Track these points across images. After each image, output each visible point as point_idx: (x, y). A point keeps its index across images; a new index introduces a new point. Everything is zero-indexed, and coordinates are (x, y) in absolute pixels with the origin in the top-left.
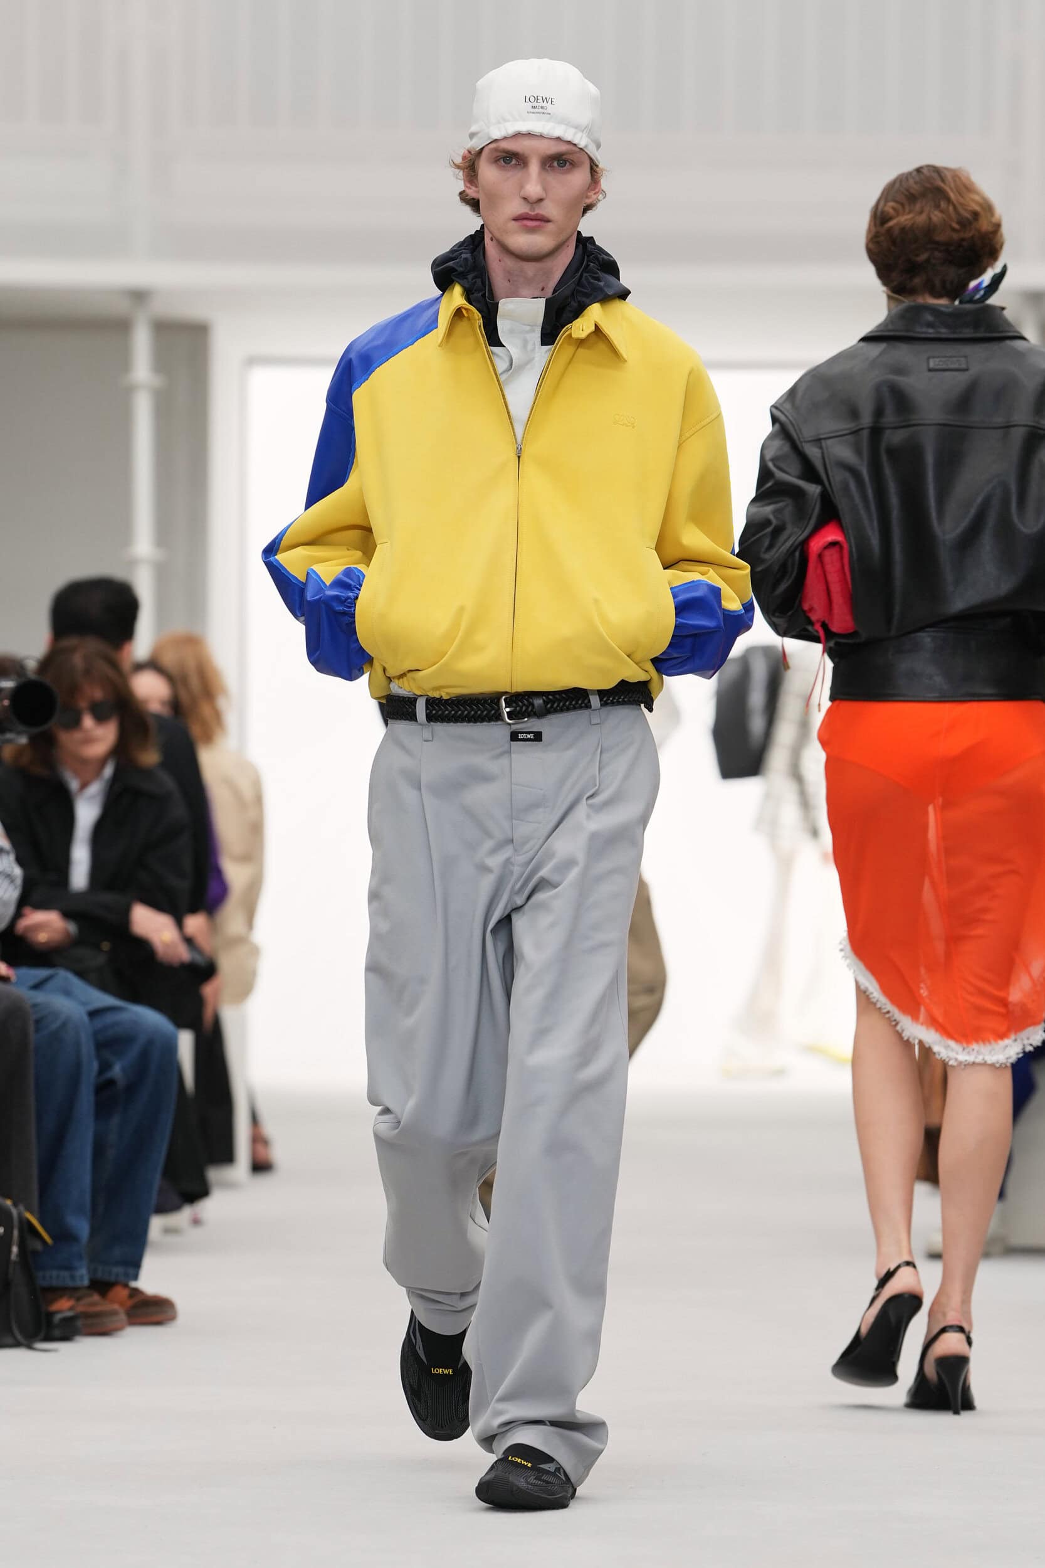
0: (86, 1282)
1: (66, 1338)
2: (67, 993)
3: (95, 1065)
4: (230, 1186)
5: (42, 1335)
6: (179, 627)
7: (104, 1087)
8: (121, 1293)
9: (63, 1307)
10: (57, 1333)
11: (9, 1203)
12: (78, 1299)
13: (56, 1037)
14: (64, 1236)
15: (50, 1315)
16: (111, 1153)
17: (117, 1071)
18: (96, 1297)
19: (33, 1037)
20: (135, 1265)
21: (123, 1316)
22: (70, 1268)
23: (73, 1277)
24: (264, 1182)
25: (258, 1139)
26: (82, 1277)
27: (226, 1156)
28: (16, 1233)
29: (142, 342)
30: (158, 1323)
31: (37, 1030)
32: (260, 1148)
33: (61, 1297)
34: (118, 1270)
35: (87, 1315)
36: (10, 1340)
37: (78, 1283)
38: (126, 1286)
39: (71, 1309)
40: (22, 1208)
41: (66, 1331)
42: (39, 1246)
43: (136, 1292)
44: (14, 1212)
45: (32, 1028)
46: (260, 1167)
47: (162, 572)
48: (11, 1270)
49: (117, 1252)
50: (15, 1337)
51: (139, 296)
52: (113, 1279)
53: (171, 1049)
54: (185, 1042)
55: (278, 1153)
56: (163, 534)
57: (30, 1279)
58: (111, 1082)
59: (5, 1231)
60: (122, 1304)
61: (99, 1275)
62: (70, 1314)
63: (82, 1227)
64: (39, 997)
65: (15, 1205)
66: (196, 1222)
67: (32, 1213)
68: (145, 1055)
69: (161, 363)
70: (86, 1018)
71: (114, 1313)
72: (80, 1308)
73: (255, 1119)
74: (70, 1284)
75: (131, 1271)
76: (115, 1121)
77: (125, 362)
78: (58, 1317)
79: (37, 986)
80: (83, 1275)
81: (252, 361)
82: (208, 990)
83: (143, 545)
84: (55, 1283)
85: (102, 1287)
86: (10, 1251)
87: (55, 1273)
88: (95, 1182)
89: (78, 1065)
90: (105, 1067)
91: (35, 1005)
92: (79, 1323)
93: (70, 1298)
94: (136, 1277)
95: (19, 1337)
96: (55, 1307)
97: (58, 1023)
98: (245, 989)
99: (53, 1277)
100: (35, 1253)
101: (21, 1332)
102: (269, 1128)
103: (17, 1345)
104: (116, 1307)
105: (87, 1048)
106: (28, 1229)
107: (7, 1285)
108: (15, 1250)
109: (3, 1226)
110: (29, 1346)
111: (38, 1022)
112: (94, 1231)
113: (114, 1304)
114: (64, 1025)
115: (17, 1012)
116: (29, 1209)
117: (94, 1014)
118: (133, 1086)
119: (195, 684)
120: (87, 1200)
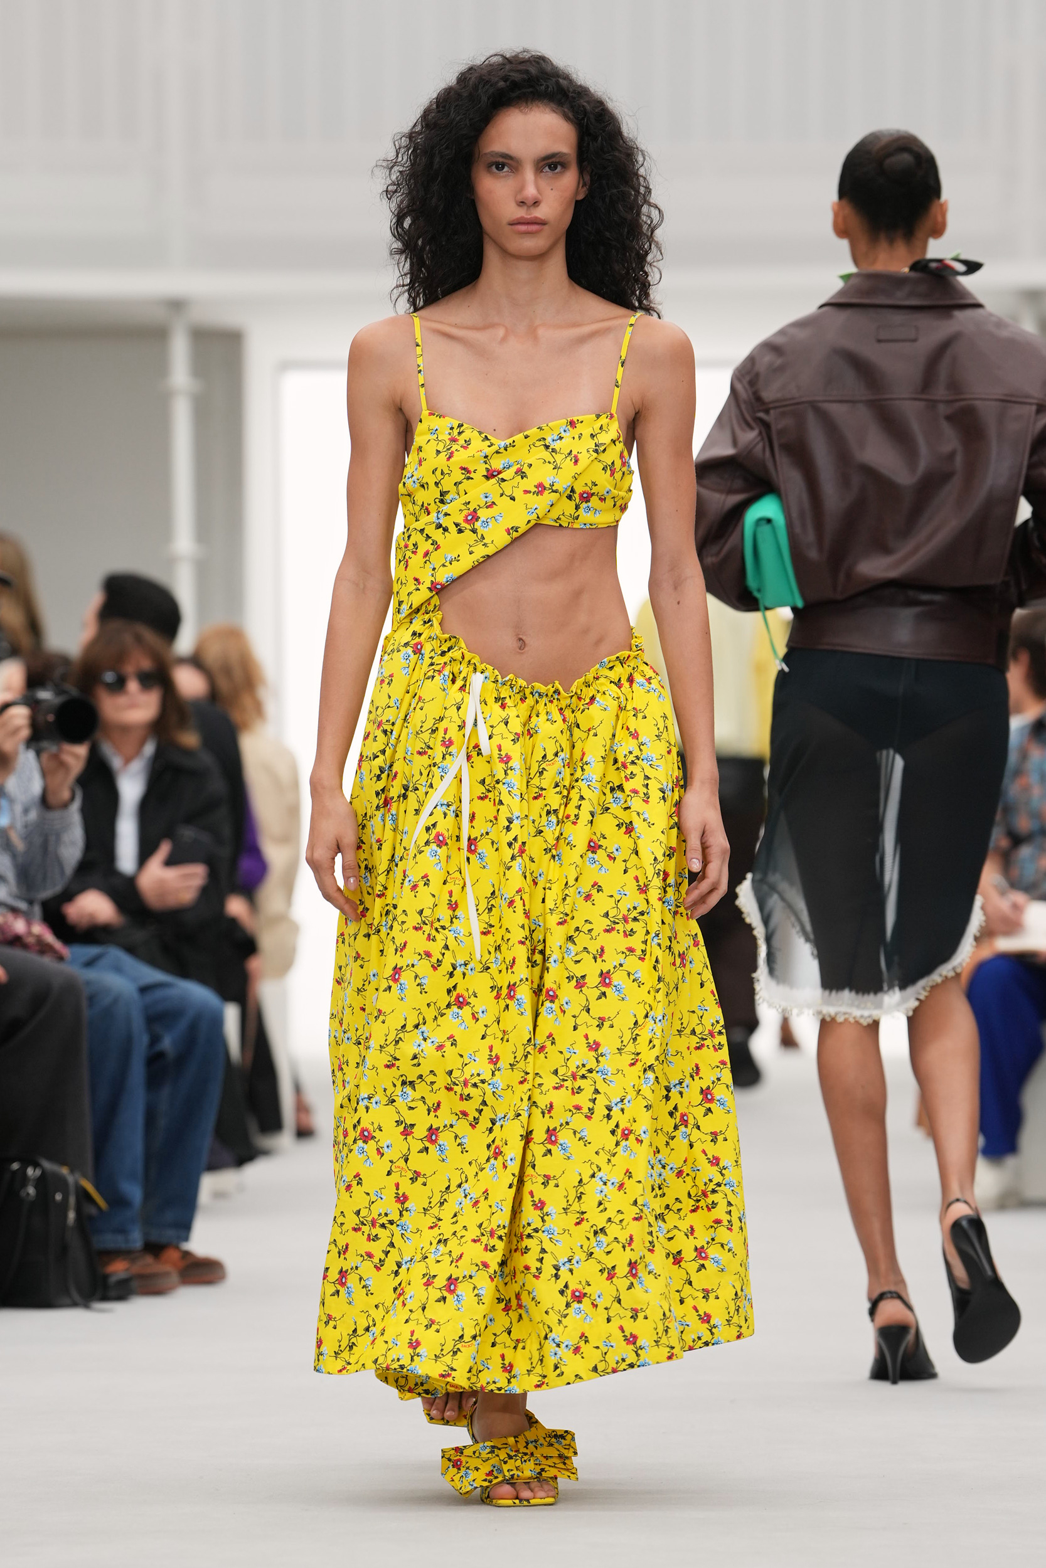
0: (139, 1245)
1: (122, 1298)
2: (118, 969)
3: (145, 1039)
4: (277, 1152)
5: (98, 1296)
6: (219, 619)
7: (155, 1060)
8: (172, 1255)
9: (118, 1269)
10: (113, 1293)
11: (64, 1171)
12: (133, 1261)
13: (108, 1013)
14: (118, 1201)
15: (106, 1277)
16: (162, 1122)
17: (167, 1043)
18: (149, 1259)
19: (86, 1013)
20: (185, 1227)
21: (175, 1278)
22: (122, 1231)
23: (127, 1241)
24: (307, 1147)
25: (302, 1107)
26: (135, 1240)
27: (272, 1122)
28: (72, 1200)
29: (180, 349)
30: (209, 1282)
31: (90, 1006)
32: (303, 1116)
33: (116, 1259)
34: (170, 1234)
35: (142, 1277)
36: (68, 1301)
37: (132, 1246)
38: (177, 1248)
39: (127, 1270)
40: (77, 1175)
41: (121, 1292)
42: (93, 1211)
43: (187, 1254)
44: (71, 1179)
45: (84, 1003)
46: (304, 1133)
47: (202, 569)
48: (68, 1235)
49: (170, 1215)
50: (72, 1297)
51: (177, 305)
52: (165, 1241)
53: (218, 1022)
54: (231, 1015)
56: (203, 530)
58: (161, 1055)
59: (62, 1197)
60: (174, 1266)
61: (153, 1238)
62: (126, 1275)
63: (134, 1192)
64: (91, 974)
65: (72, 1171)
67: (87, 1180)
68: (193, 1028)
69: (200, 367)
70: (135, 995)
71: (166, 1274)
72: (136, 1268)
74: (123, 1246)
75: (182, 1234)
76: (166, 1092)
77: (162, 368)
78: (113, 1279)
79: (90, 963)
80: (136, 1238)
81: (286, 366)
83: (184, 542)
84: (110, 1246)
85: (154, 1249)
86: (65, 1216)
87: (109, 1236)
88: (146, 1149)
89: (129, 1040)
90: (155, 1040)
91: (87, 983)
92: (134, 1284)
93: (125, 1259)
94: (186, 1239)
95: (77, 1297)
96: (110, 1269)
97: (110, 1000)
98: (286, 964)
99: (108, 1240)
100: (91, 1218)
101: (78, 1292)
103: (74, 1305)
105: (138, 1023)
106: (84, 1196)
107: (64, 1249)
108: (71, 1215)
109: (59, 1191)
110: (86, 1306)
111: (92, 999)
112: (147, 1196)
113: (168, 1264)
114: (116, 1000)
115: (71, 988)
116: (85, 1176)
117: (144, 990)
118: (182, 1058)
119: (238, 673)
120: (139, 1167)
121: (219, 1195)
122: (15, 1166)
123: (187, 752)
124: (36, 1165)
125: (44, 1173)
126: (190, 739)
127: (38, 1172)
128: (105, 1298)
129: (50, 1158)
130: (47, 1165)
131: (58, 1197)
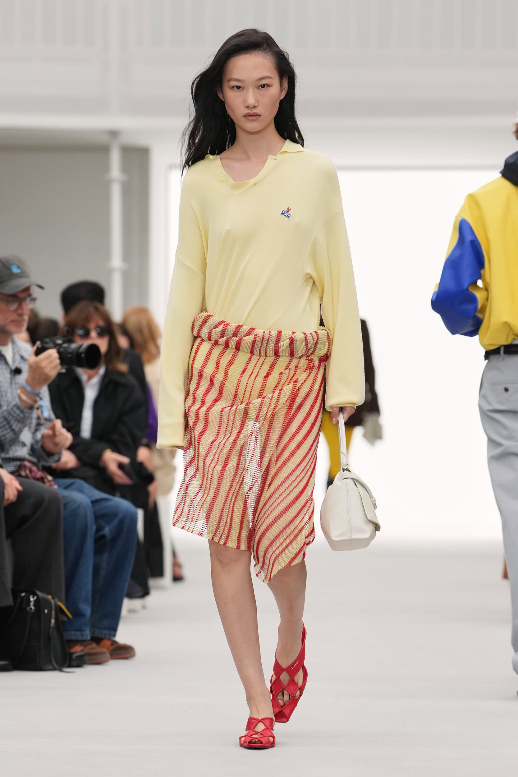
0: (89, 637)
1: (79, 666)
2: (81, 491)
3: (94, 528)
4: (162, 588)
5: (67, 664)
6: (135, 304)
7: (100, 540)
8: (107, 643)
9: (78, 650)
10: (74, 663)
11: (50, 597)
12: (85, 646)
13: (74, 513)
14: (78, 614)
15: (71, 654)
16: (103, 573)
17: (107, 531)
18: (94, 645)
19: (62, 513)
20: (114, 629)
21: (108, 655)
22: (80, 630)
23: (82, 635)
24: (179, 586)
25: (176, 565)
26: (87, 635)
27: (159, 573)
28: (53, 613)
29: (115, 157)
30: (126, 658)
31: (65, 509)
33: (76, 645)
34: (107, 632)
35: (90, 654)
36: (51, 667)
37: (85, 638)
38: (110, 639)
39: (82, 651)
40: (56, 600)
41: (79, 662)
42: (65, 619)
43: (114, 642)
44: (53, 602)
45: (62, 508)
46: (177, 578)
47: (126, 276)
48: (51, 632)
49: (105, 623)
50: (53, 665)
51: (114, 134)
52: (103, 636)
53: (133, 519)
55: (186, 571)
56: (127, 256)
57: (61, 636)
58: (103, 537)
59: (48, 611)
60: (107, 648)
61: (96, 634)
62: (81, 653)
63: (87, 609)
64: (66, 493)
65: (53, 598)
66: (144, 607)
67: (61, 602)
68: (121, 523)
69: (126, 168)
70: (90, 504)
71: (104, 653)
72: (87, 650)
73: (174, 554)
74: (80, 638)
75: (112, 633)
76: (105, 556)
77: (107, 168)
78: (75, 655)
79: (66, 488)
80: (87, 634)
81: (172, 167)
82: (152, 488)
83: (117, 261)
84: (73, 638)
85: (97, 640)
86: (50, 622)
87: (73, 633)
88: (93, 585)
89: (86, 527)
90: (99, 529)
91: (64, 497)
92: (86, 658)
93: (81, 645)
94: (114, 635)
95: (55, 665)
96: (73, 650)
97: (75, 506)
98: (168, 488)
99: (72, 635)
100: (63, 622)
101: (56, 662)
102: (182, 559)
103: (54, 669)
104: (104, 650)
105: (90, 519)
106: (60, 611)
107: (49, 639)
108: (53, 621)
109: (47, 609)
110: (61, 670)
111: (65, 505)
112: (93, 612)
113: (104, 648)
114: (79, 506)
115: (55, 499)
116: (60, 600)
117: (94, 502)
118: (114, 539)
119: (146, 333)
120: (90, 596)
121: (131, 611)
122: (23, 594)
123: (121, 374)
124: (34, 594)
125: (38, 598)
126: (123, 367)
127: (35, 598)
128: (70, 666)
129: (41, 591)
130: (40, 594)
131: (46, 611)
